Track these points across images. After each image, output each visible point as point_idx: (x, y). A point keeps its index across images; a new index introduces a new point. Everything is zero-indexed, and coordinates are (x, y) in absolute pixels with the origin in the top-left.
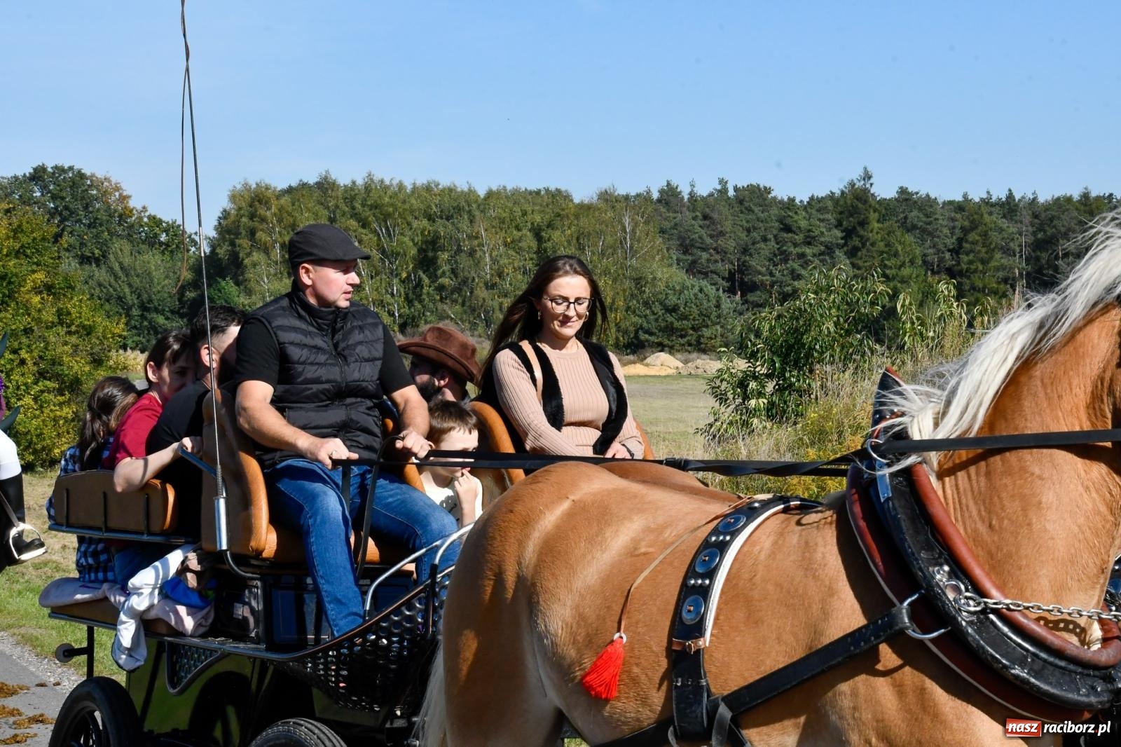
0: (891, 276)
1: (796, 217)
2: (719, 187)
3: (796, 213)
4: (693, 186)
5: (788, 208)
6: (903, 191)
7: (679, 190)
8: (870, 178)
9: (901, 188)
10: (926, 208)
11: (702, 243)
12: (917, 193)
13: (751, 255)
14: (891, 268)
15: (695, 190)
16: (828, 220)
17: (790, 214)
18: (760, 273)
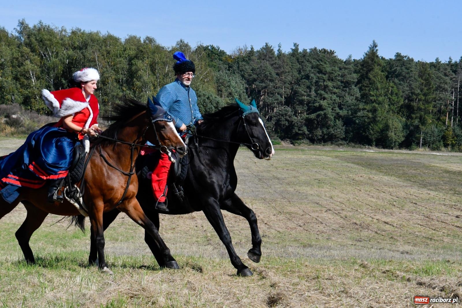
0: (373, 100)
1: (325, 66)
2: (294, 48)
3: (325, 63)
4: (280, 47)
5: (321, 60)
6: (398, 55)
7: (272, 48)
8: (376, 46)
9: (397, 53)
10: (407, 64)
11: (271, 77)
12: (406, 57)
13: (299, 85)
14: (373, 96)
15: (281, 49)
16: (350, 69)
17: (322, 63)
18: (303, 95)
